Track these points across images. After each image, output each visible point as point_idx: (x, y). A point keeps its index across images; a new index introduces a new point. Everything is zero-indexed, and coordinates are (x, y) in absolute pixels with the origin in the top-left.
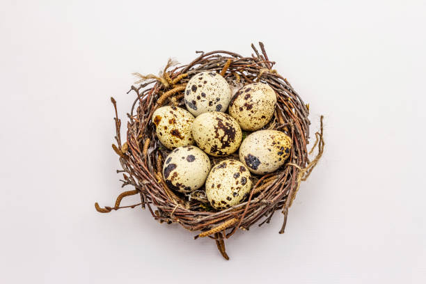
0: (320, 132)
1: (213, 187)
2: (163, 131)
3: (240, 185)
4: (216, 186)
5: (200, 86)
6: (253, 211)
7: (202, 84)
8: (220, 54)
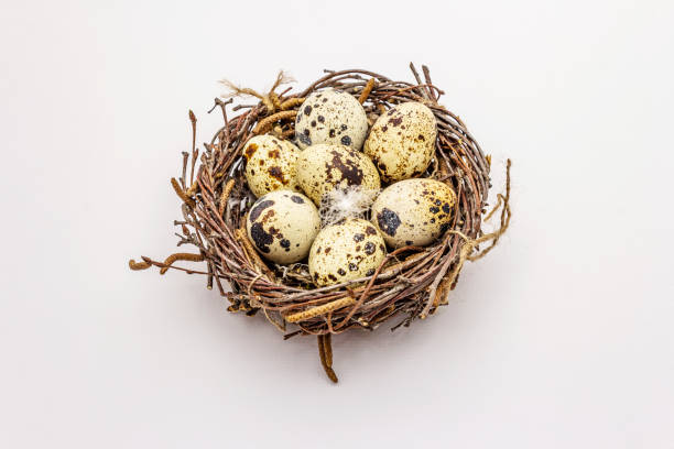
0: (504, 194)
1: (319, 252)
2: (256, 169)
3: (362, 253)
4: (323, 251)
5: (316, 106)
6: (381, 293)
7: (320, 103)
8: (360, 75)
